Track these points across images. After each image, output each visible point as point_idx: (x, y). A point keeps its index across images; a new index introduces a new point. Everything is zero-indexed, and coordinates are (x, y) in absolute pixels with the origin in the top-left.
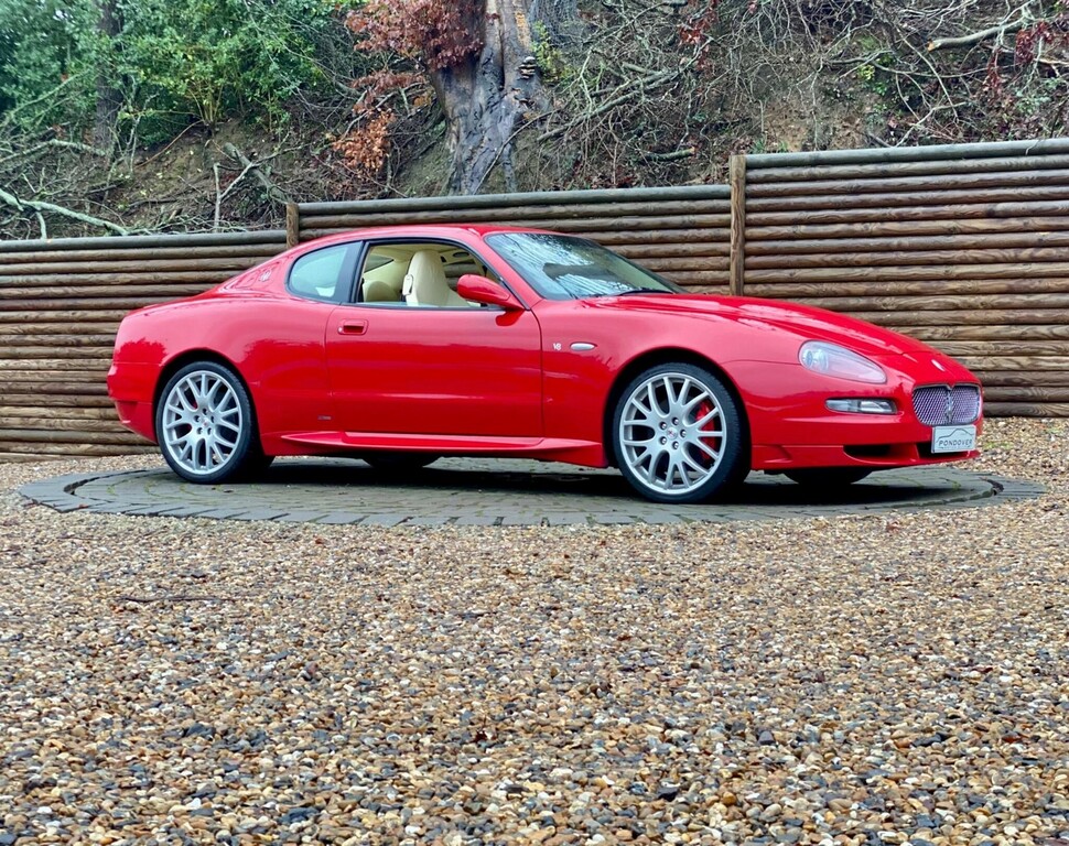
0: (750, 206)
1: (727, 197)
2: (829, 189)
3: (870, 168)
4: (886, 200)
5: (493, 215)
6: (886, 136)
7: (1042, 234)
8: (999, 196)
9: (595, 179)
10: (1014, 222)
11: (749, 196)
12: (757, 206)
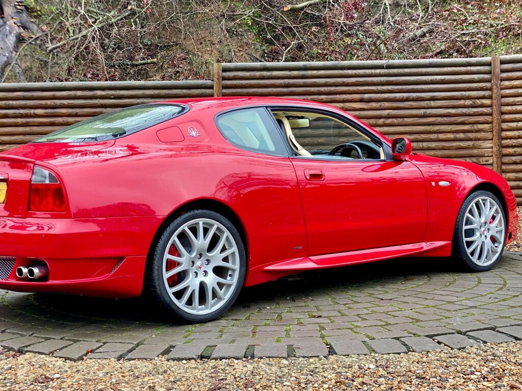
0: (225, 93)
1: (212, 87)
2: (272, 84)
3: (295, 73)
4: (305, 91)
5: (54, 95)
6: (263, 56)
7: (389, 111)
8: (366, 90)
9: (89, 75)
10: (374, 105)
11: (225, 87)
12: (229, 93)
